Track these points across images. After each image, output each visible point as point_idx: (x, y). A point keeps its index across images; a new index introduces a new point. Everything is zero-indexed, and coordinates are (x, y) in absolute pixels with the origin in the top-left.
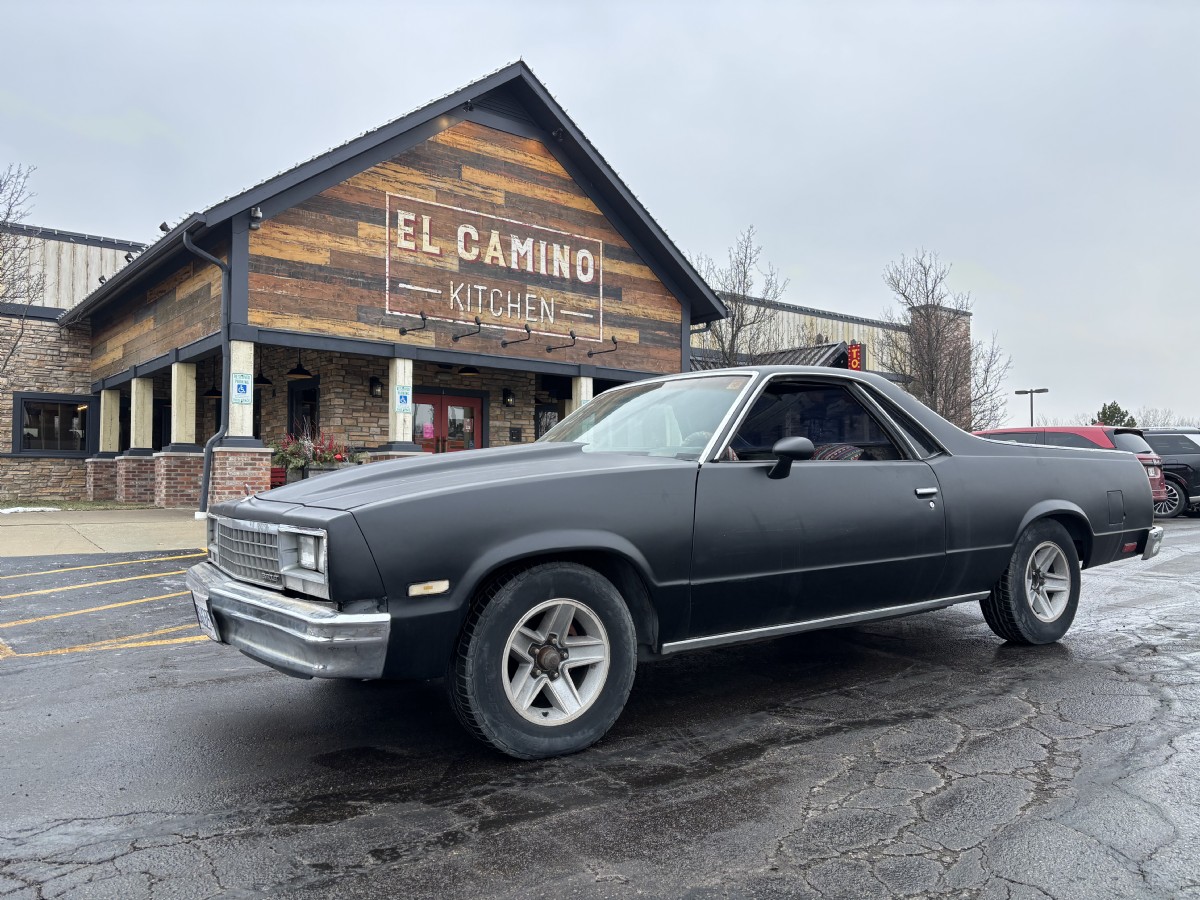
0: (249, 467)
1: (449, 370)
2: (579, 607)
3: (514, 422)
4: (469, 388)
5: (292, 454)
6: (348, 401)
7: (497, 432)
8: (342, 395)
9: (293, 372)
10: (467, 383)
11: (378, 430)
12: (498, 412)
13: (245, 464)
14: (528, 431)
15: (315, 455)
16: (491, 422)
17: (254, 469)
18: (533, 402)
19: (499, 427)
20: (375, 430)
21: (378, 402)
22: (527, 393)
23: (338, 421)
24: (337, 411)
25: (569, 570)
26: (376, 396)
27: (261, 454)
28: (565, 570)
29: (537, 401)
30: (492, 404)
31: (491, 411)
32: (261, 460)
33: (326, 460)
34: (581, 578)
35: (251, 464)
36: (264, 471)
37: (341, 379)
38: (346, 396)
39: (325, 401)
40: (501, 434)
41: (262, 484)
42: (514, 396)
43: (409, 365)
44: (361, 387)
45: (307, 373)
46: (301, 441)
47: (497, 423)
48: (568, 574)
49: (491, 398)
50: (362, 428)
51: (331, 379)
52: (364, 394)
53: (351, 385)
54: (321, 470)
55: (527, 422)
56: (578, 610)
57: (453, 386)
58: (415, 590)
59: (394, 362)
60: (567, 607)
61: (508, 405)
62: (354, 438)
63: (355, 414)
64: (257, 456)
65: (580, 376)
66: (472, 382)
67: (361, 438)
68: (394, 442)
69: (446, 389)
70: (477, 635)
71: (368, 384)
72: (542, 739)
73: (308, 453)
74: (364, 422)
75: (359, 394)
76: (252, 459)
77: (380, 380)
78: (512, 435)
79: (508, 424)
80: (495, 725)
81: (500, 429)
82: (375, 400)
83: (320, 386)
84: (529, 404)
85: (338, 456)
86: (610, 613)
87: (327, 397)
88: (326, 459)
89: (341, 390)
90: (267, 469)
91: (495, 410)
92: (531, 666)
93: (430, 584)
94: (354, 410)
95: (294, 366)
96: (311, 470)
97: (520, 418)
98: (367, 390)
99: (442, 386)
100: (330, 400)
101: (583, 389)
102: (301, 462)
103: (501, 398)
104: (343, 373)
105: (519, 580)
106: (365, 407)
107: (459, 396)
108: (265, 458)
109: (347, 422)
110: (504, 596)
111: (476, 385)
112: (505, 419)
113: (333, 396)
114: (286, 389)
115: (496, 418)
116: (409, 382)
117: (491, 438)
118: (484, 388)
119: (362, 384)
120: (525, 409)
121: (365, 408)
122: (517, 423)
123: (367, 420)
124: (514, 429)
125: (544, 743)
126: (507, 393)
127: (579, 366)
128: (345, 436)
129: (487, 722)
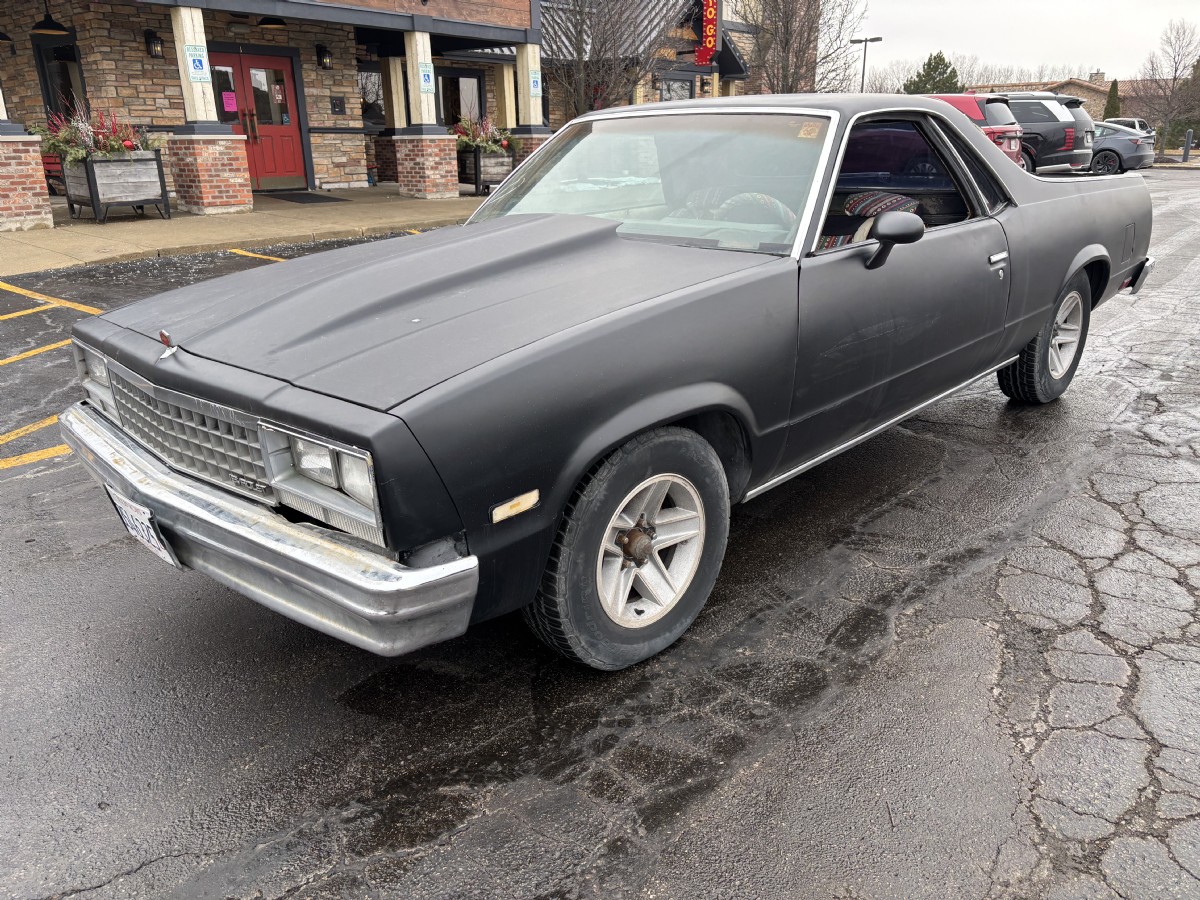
0: (13, 162)
1: (244, 20)
2: (676, 480)
3: (335, 89)
4: (272, 44)
5: (67, 142)
6: (120, 64)
7: (315, 102)
8: (112, 56)
9: (39, 26)
10: (270, 37)
11: (166, 102)
12: (313, 76)
13: (6, 158)
14: (352, 100)
15: (96, 142)
16: (306, 90)
17: (20, 164)
18: (354, 62)
19: (317, 96)
20: (162, 102)
21: (159, 65)
22: (346, 50)
23: (112, 92)
24: (108, 78)
25: (666, 438)
26: (156, 57)
27: (25, 143)
28: (662, 440)
29: (359, 60)
30: (305, 66)
31: (304, 75)
32: (27, 151)
33: (112, 149)
34: (679, 445)
35: (14, 158)
36: (34, 166)
37: (106, 33)
38: (117, 57)
39: (88, 63)
40: (320, 105)
41: (35, 182)
42: (331, 55)
43: (198, 15)
44: (134, 45)
45: (59, 27)
46: (74, 123)
47: (314, 91)
48: (666, 444)
49: (302, 58)
50: (144, 99)
51: (92, 33)
52: (141, 54)
53: (122, 41)
54: (109, 161)
55: (349, 89)
56: (674, 484)
57: (252, 41)
58: (500, 513)
59: (177, 11)
60: (661, 484)
61: (325, 68)
62: (137, 113)
63: (133, 82)
64: (21, 147)
65: (414, 31)
66: (275, 35)
67: (147, 114)
68: (195, 122)
69: (243, 45)
70: (569, 545)
71: (143, 40)
72: (642, 645)
73: (87, 139)
74: (146, 92)
75: (133, 54)
76: (15, 151)
77: (158, 35)
78: (334, 106)
79: (327, 92)
80: (592, 645)
81: (319, 98)
82: (156, 61)
83: (78, 43)
84: (350, 65)
85: (128, 143)
86: (708, 480)
87: (91, 59)
88: (112, 147)
89: (108, 49)
90: (37, 164)
91: (309, 74)
92: (620, 560)
93: (516, 501)
94: (130, 77)
95: (41, 18)
96: (96, 162)
97: (341, 84)
98: (142, 47)
99: (238, 41)
100: (95, 62)
101: (420, 48)
102: (82, 153)
103: (315, 58)
104: (108, 25)
105: (612, 464)
106: (144, 72)
107: (262, 55)
108: (31, 149)
109: (125, 92)
110: (597, 490)
111: (282, 40)
112: (323, 86)
113: (98, 57)
114: (29, 45)
115: (312, 84)
116: (200, 39)
117: (309, 110)
118: (292, 44)
119: (135, 41)
120: (346, 72)
121: (144, 74)
122: (338, 90)
123: (149, 89)
124: (337, 99)
125: (643, 649)
126: (321, 51)
127: (412, 17)
128: (124, 111)
129: (583, 644)
